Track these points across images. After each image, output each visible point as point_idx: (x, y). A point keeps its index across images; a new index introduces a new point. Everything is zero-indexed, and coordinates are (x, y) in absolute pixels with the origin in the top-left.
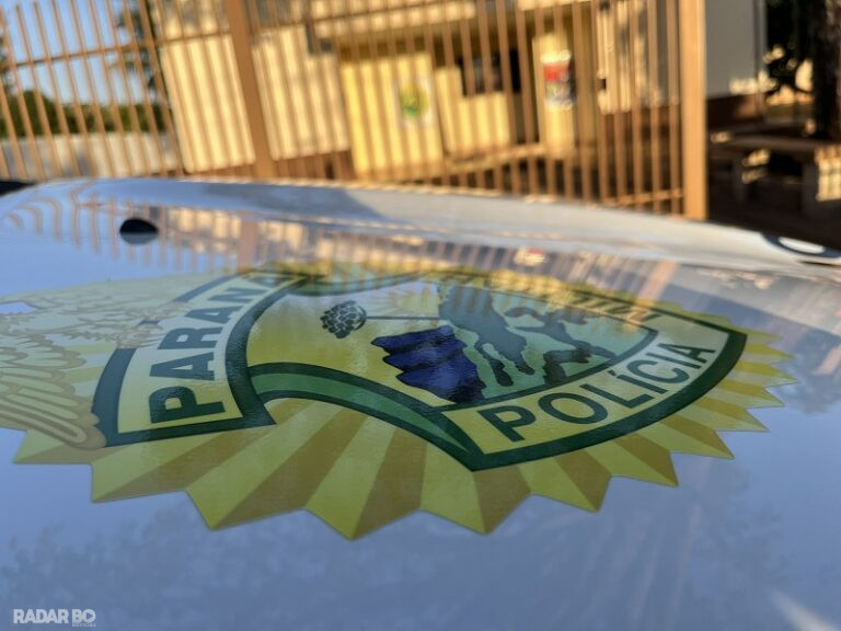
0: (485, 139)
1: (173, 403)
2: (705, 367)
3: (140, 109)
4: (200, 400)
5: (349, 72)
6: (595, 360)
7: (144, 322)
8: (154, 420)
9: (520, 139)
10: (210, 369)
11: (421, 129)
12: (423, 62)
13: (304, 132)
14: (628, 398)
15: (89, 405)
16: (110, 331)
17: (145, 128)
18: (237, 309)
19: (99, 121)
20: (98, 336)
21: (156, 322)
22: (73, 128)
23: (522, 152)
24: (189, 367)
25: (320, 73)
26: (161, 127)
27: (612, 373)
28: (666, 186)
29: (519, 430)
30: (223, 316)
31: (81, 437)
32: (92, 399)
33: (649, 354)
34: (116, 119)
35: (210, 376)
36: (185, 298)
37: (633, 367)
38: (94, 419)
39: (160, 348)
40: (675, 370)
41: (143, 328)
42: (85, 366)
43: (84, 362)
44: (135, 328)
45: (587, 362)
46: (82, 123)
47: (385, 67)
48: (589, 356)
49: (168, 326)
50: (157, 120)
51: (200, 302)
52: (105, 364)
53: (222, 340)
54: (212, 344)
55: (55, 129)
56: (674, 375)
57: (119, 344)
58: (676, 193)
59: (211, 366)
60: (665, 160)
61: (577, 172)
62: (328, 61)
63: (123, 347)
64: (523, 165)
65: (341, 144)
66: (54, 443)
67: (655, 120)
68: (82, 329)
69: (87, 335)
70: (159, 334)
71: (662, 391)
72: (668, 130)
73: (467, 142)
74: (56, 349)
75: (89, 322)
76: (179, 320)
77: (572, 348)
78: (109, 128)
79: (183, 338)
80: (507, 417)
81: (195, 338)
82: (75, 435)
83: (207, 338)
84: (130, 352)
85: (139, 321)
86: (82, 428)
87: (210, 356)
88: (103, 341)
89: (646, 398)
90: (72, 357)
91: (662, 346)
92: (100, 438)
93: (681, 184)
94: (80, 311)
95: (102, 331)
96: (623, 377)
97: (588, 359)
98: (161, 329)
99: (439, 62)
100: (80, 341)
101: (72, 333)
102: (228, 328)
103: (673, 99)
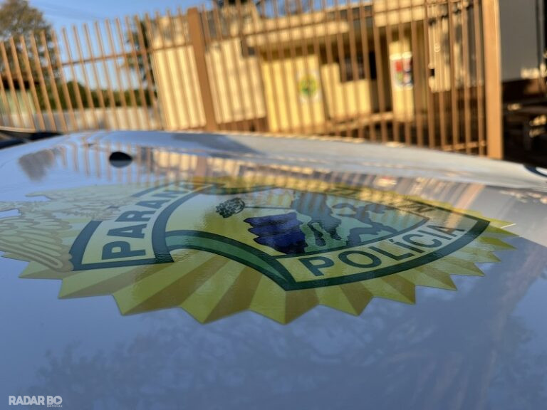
0: (352, 110)
1: (117, 250)
2: (454, 239)
3: (136, 92)
4: (133, 248)
5: (266, 67)
6: (383, 233)
7: (111, 207)
8: (103, 259)
9: (376, 110)
10: (143, 232)
11: (311, 104)
12: (313, 61)
13: (237, 105)
14: (397, 255)
15: (68, 250)
16: (89, 212)
17: (139, 104)
18: (167, 201)
19: (112, 101)
20: (82, 214)
21: (117, 207)
22: (97, 105)
23: (377, 118)
24: (131, 231)
25: (247, 68)
26: (149, 103)
27: (392, 241)
28: (475, 138)
29: (321, 270)
30: (158, 205)
31: (60, 265)
32: (70, 247)
33: (419, 231)
34: (123, 98)
35: (142, 236)
36: (138, 195)
37: (406, 238)
38: (70, 257)
39: (116, 221)
40: (434, 240)
41: (109, 211)
42: (71, 229)
43: (71, 227)
44: (104, 210)
45: (377, 234)
46: (102, 101)
47: (288, 64)
48: (379, 231)
49: (123, 210)
50: (147, 99)
51: (147, 198)
52: (82, 229)
53: (154, 218)
54: (148, 219)
55: (86, 105)
56: (433, 243)
57: (93, 218)
58: (482, 144)
59: (144, 231)
60: (474, 122)
61: (414, 130)
62: (252, 61)
63: (95, 220)
64: (378, 126)
65: (260, 113)
66: (44, 268)
67: (467, 96)
68: (74, 211)
69: (76, 214)
70: (117, 214)
71: (421, 251)
72: (476, 103)
73: (340, 112)
74: (57, 220)
75: (79, 207)
76: (132, 207)
77: (370, 226)
78: (118, 104)
79: (131, 216)
80: (315, 263)
81: (138, 216)
82: (56, 264)
83: (145, 216)
84: (99, 223)
85: (108, 206)
86: (62, 261)
87: (145, 226)
88: (85, 217)
89: (410, 255)
90: (65, 225)
91: (429, 226)
92: (71, 266)
93: (485, 138)
94: (76, 201)
95: (85, 212)
96: (398, 243)
97: (378, 233)
98: (120, 211)
99: (323, 60)
100: (72, 216)
101: (67, 212)
102: (159, 211)
103: (480, 82)
